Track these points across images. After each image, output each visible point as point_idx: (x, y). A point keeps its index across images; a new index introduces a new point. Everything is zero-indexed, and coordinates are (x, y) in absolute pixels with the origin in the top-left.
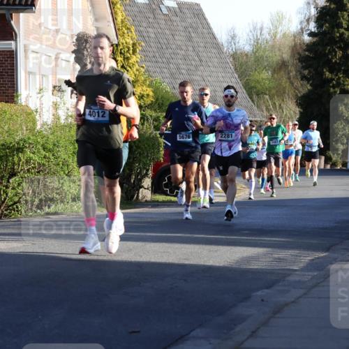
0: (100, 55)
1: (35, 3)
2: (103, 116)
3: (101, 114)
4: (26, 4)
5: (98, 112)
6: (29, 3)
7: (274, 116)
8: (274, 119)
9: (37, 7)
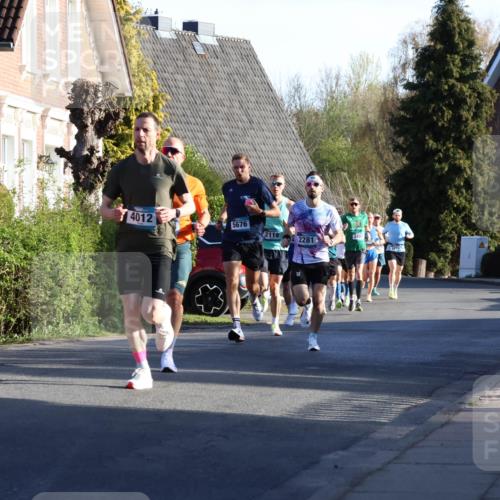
0: (143, 139)
1: (14, 37)
2: (148, 221)
3: (146, 218)
4: (1, 38)
5: (143, 215)
6: (5, 37)
7: (356, 201)
8: (356, 204)
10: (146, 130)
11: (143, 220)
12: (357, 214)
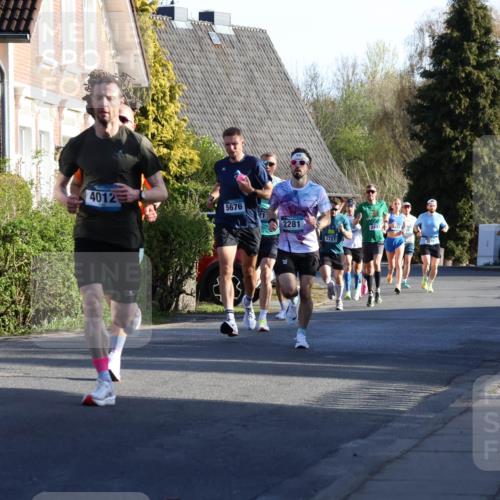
0: (107, 109)
1: (30, 29)
2: (112, 201)
3: (109, 198)
4: (17, 30)
5: (105, 195)
6: (22, 28)
7: (373, 188)
8: (373, 192)
9: (33, 34)
10: (109, 99)
11: (106, 200)
12: (374, 202)
